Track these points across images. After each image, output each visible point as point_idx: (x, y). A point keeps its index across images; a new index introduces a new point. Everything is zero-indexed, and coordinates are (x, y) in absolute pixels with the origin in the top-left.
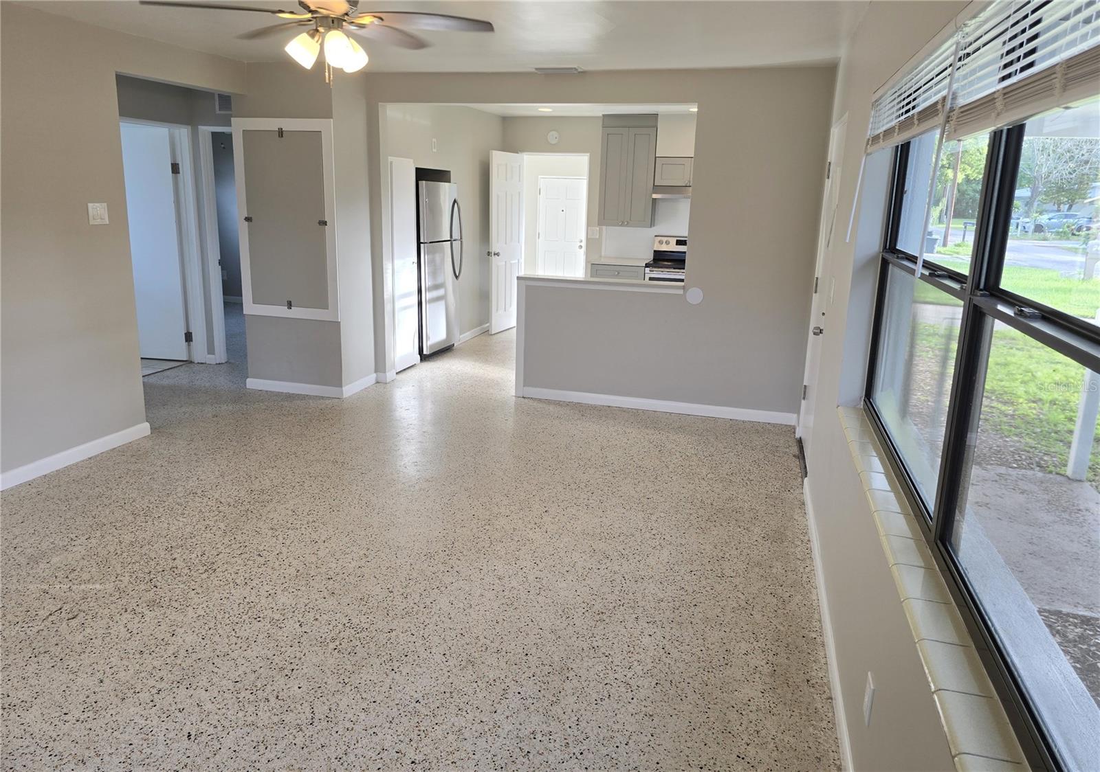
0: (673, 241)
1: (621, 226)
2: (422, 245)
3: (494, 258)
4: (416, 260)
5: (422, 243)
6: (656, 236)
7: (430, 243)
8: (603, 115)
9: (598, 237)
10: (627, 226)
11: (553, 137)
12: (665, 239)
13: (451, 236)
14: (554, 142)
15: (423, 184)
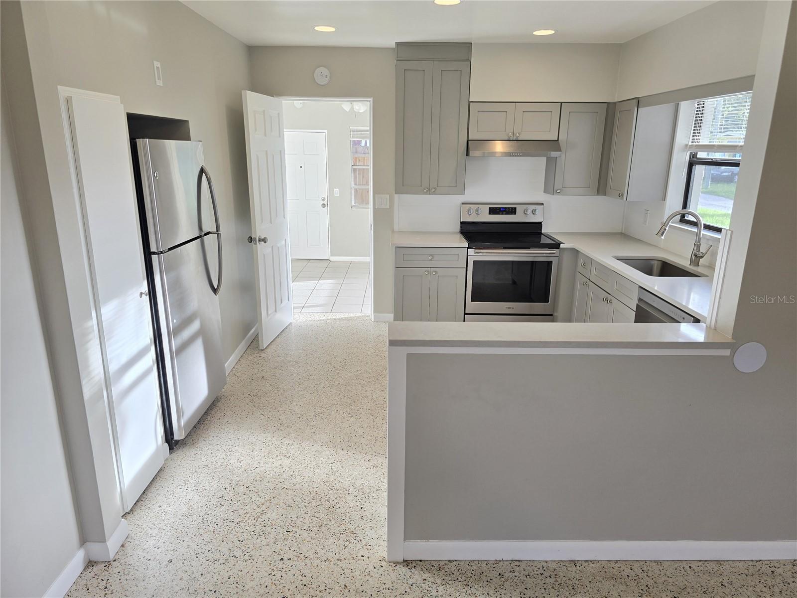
0: (486, 209)
1: (426, 193)
2: (155, 258)
3: (260, 246)
4: (145, 287)
5: (154, 253)
6: (463, 204)
7: (170, 249)
8: (398, 44)
9: (388, 207)
10: (434, 193)
11: (321, 75)
12: (474, 207)
13: (200, 229)
14: (324, 81)
15: (144, 144)
